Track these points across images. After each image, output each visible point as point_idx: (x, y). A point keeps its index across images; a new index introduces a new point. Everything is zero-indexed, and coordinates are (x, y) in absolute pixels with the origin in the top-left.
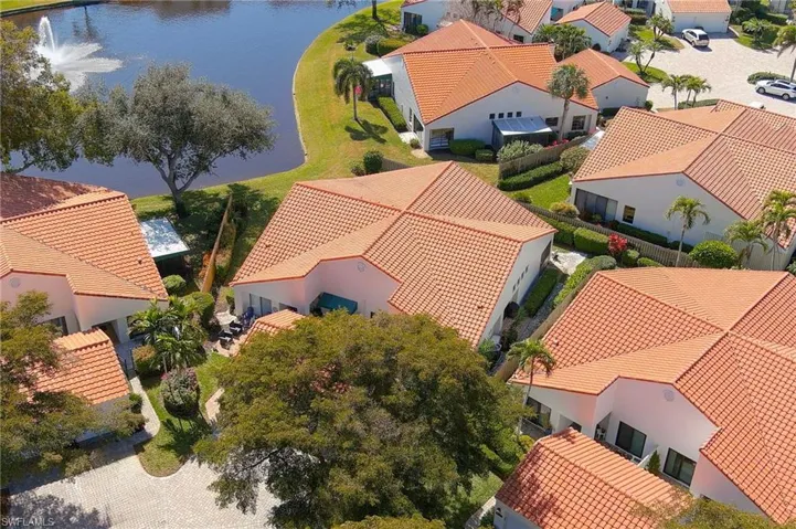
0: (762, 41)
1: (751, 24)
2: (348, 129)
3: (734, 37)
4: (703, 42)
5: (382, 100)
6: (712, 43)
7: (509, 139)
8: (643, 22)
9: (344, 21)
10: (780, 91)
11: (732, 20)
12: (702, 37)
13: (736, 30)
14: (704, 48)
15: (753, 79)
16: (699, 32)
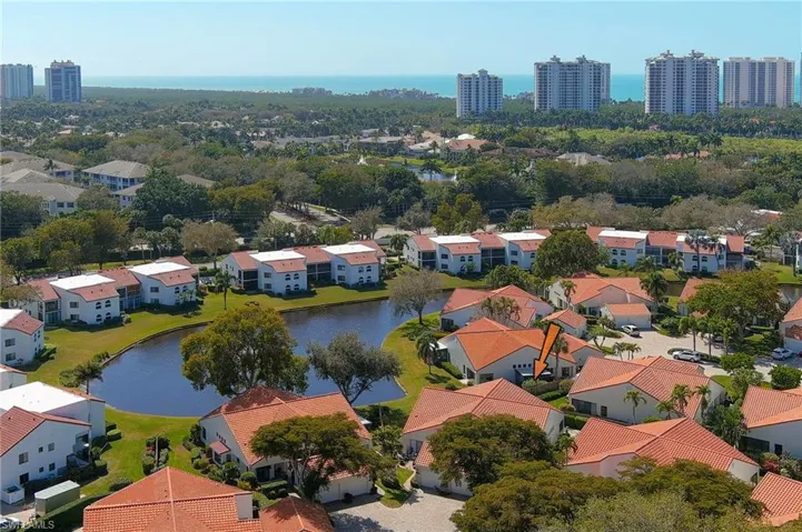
0: (673, 331)
1: (666, 321)
2: (427, 378)
3: (655, 330)
4: (636, 333)
5: (443, 363)
6: (641, 334)
7: (526, 378)
8: (595, 323)
9: (401, 326)
10: (689, 357)
11: (653, 320)
12: (634, 330)
13: (658, 327)
14: (638, 336)
15: (670, 352)
16: (631, 327)
